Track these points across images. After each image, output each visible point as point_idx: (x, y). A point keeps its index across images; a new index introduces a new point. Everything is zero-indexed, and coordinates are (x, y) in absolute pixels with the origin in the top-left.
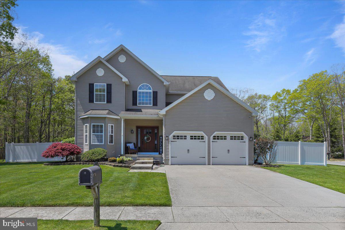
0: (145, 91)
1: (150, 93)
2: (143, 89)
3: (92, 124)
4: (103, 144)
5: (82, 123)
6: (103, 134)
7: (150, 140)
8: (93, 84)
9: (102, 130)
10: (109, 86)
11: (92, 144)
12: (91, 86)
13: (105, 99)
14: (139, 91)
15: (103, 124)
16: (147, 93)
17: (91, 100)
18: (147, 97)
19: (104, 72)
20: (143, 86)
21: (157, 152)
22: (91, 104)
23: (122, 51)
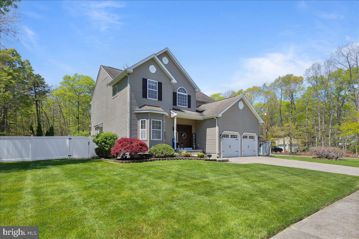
0: (182, 93)
1: (186, 96)
2: (181, 92)
3: (152, 120)
4: (161, 140)
5: (136, 117)
6: (161, 130)
7: (186, 137)
8: (146, 80)
9: (160, 126)
10: (160, 84)
11: (152, 140)
12: (145, 81)
13: (156, 96)
14: (178, 93)
15: (161, 121)
16: (183, 95)
17: (145, 96)
18: (183, 99)
19: (156, 70)
20: (181, 89)
21: (191, 147)
22: (145, 99)
23: (166, 54)
